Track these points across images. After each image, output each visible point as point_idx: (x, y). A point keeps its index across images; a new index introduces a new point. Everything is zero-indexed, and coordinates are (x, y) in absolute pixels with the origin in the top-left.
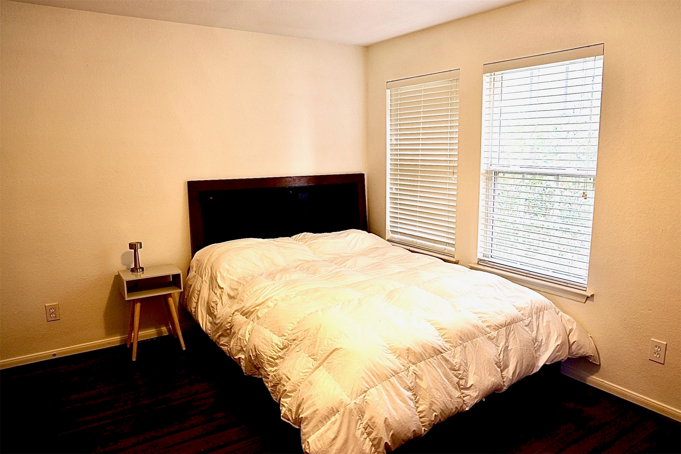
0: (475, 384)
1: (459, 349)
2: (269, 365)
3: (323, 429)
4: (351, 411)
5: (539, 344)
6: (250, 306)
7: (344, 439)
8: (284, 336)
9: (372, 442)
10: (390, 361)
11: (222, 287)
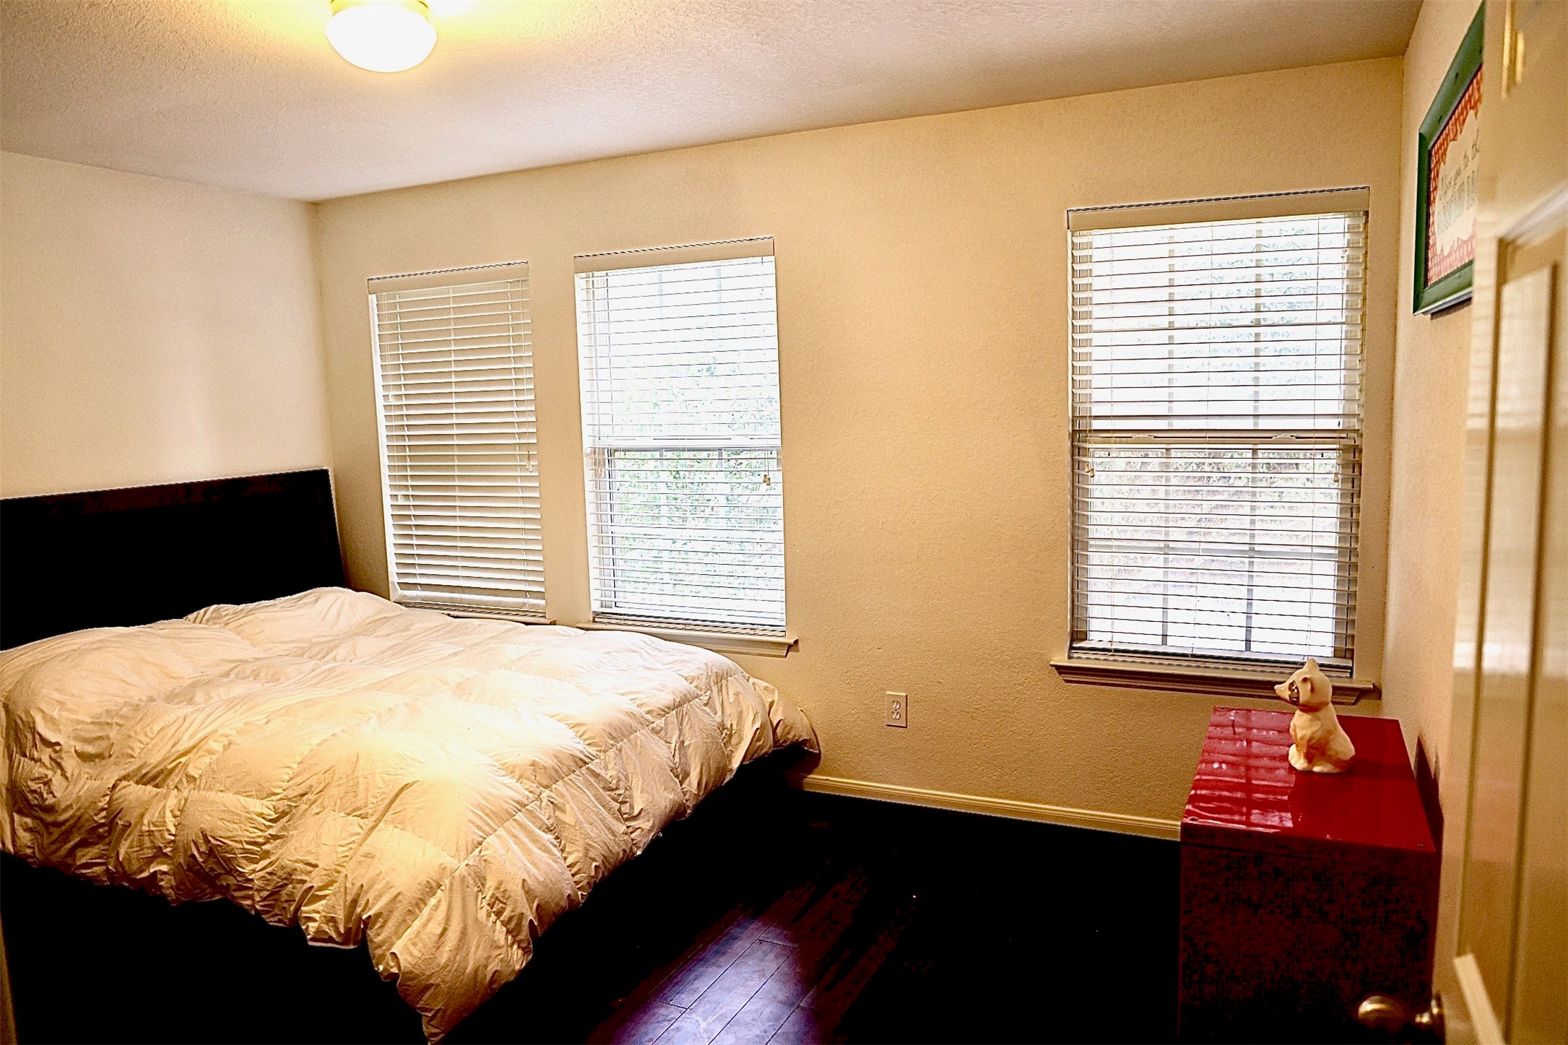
0: (645, 809)
1: (611, 753)
2: (247, 860)
3: (417, 924)
4: (463, 879)
5: (728, 733)
6: (164, 760)
7: (460, 930)
8: (275, 794)
9: (505, 926)
10: (509, 787)
11: (53, 741)
